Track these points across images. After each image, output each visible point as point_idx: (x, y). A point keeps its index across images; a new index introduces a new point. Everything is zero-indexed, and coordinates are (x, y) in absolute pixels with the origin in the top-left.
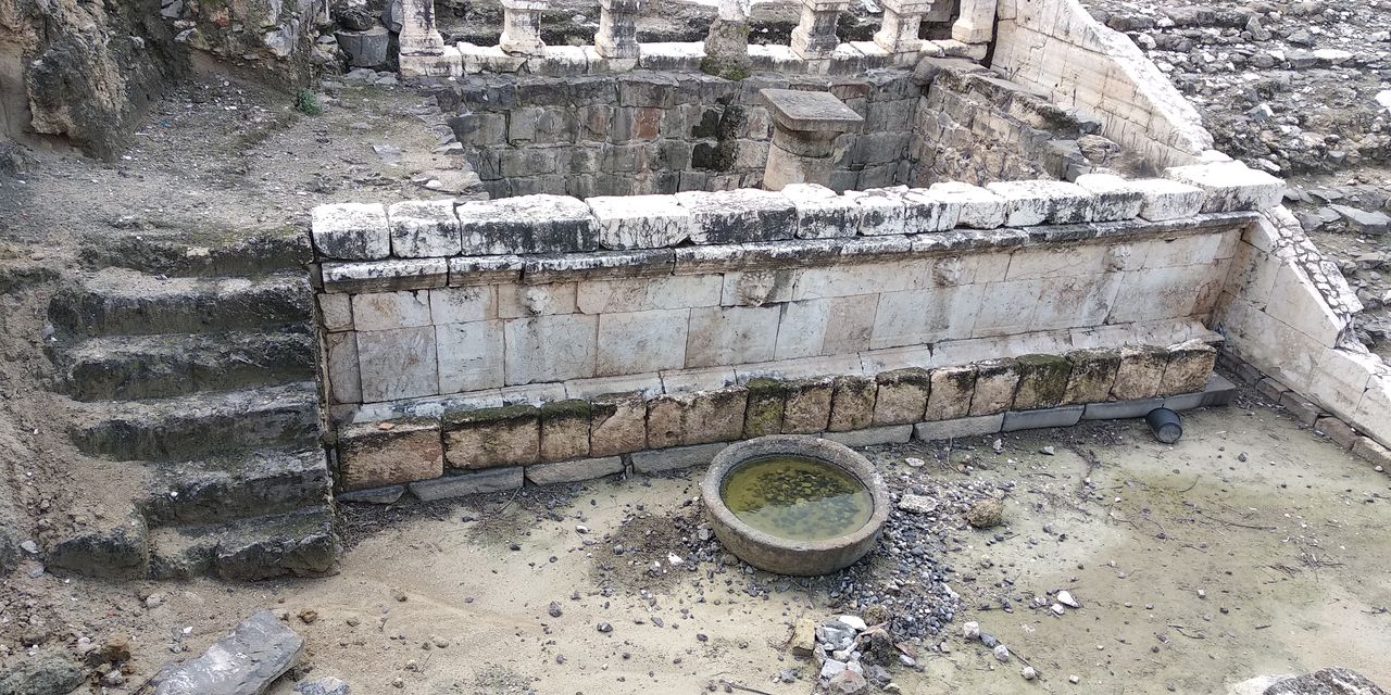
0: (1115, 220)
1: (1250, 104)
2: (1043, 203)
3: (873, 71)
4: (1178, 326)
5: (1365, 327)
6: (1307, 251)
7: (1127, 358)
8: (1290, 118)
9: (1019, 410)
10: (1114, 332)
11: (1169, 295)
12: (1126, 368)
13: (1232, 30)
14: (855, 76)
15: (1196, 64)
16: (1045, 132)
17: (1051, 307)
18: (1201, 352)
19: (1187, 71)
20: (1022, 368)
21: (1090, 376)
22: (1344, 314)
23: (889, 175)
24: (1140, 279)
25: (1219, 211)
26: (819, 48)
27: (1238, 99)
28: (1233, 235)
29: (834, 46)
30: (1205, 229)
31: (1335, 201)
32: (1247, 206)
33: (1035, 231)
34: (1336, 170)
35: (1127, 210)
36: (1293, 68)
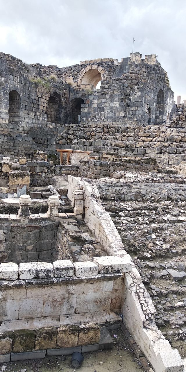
0: (64, 277)
1: (147, 234)
3: (44, 222)
4: (104, 314)
5: (163, 318)
6: (140, 288)
7: (59, 331)
8: (161, 239)
9: (16, 353)
10: (78, 317)
11: (99, 303)
12: (60, 335)
13: (153, 211)
14: (38, 223)
15: (136, 221)
16: (74, 243)
17: (49, 307)
18: (93, 328)
19: (132, 224)
22: (148, 314)
24: (84, 297)
25: (107, 273)
27: (144, 232)
28: (119, 281)
29: (29, 215)
30: (104, 279)
31: (168, 268)
32: (118, 271)
33: (29, 281)
34: (174, 256)
35: (68, 273)
36: (170, 223)
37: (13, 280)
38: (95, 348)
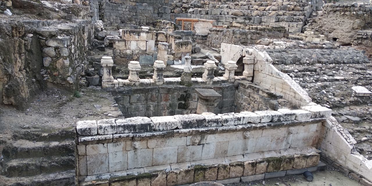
0: (289, 121)
1: (320, 91)
2: (270, 116)
3: (223, 84)
4: (309, 148)
5: (358, 148)
6: (340, 128)
7: (296, 157)
8: (331, 94)
9: (269, 173)
10: (292, 150)
11: (305, 140)
12: (296, 160)
13: (313, 72)
14: (219, 85)
15: (305, 81)
16: (269, 98)
17: (274, 144)
18: (316, 155)
19: (303, 83)
20: (268, 161)
21: (287, 163)
22: (352, 144)
23: (229, 110)
24: (297, 136)
25: (316, 117)
26: (209, 78)
27: (317, 89)
28: (320, 124)
29: (213, 78)
30: (313, 122)
31: (345, 114)
32: (323, 116)
33: (269, 124)
34: (344, 106)
35: (292, 118)
36: (330, 81)
37: (257, 123)
38: (315, 169)
